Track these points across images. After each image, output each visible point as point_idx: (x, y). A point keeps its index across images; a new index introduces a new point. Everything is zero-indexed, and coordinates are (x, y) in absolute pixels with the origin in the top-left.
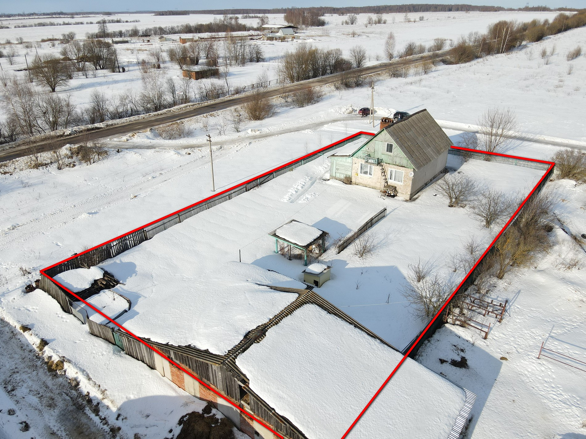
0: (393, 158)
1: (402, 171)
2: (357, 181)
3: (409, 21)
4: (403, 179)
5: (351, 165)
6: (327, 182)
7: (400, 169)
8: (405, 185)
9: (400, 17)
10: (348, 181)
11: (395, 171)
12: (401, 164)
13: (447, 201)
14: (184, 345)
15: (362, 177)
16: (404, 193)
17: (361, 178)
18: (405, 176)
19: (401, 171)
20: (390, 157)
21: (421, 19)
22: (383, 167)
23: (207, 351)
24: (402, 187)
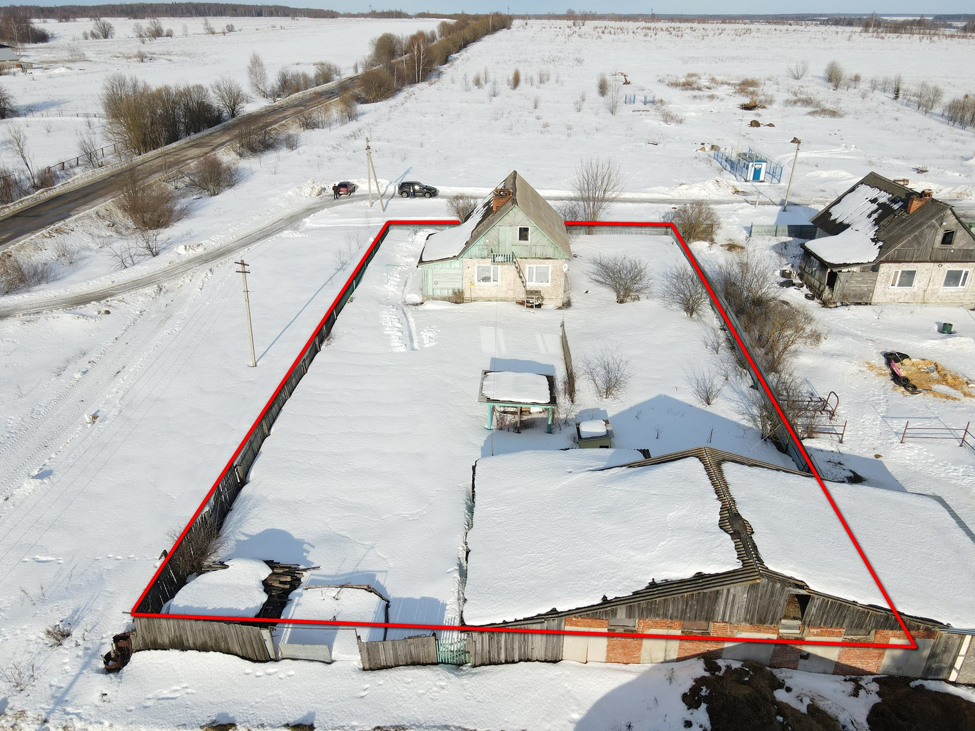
0: (531, 248)
1: (548, 266)
2: (474, 295)
3: (213, 33)
4: (550, 277)
5: (461, 271)
6: (420, 308)
7: (544, 263)
8: (554, 285)
9: (196, 24)
10: (458, 298)
11: (536, 267)
12: (545, 254)
13: (613, 296)
14: (644, 588)
15: (481, 288)
16: (553, 297)
17: (480, 290)
18: (552, 272)
19: (546, 265)
20: (525, 248)
21: (230, 29)
22: (517, 265)
23: (700, 576)
24: (549, 289)
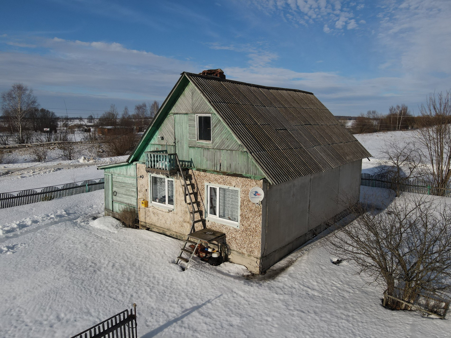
0: (213, 154)
1: (236, 189)
2: (149, 221)
4: (239, 213)
5: (135, 181)
7: (230, 184)
8: (246, 229)
10: (132, 219)
11: (221, 189)
12: (233, 167)
17: (154, 213)
19: (233, 188)
20: (206, 152)
22: (193, 181)
